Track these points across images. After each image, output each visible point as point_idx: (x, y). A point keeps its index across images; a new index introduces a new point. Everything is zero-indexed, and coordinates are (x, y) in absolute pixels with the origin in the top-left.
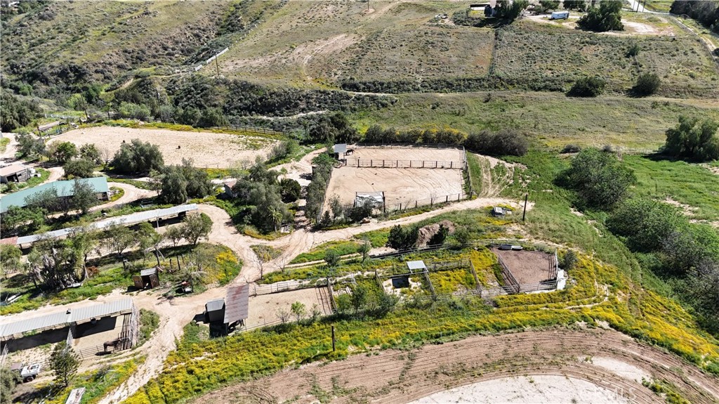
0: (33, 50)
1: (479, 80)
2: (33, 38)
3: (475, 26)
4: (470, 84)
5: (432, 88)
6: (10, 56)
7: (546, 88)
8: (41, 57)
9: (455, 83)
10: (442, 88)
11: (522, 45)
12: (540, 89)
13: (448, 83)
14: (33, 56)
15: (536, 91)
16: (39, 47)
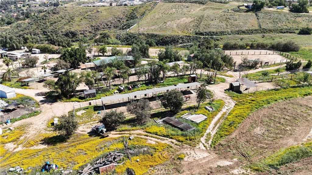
0: (52, 26)
1: (256, 30)
2: (52, 21)
3: (245, 12)
4: (253, 32)
5: (236, 34)
6: (42, 28)
7: (287, 32)
8: (56, 28)
9: (246, 32)
10: (241, 34)
11: (269, 18)
12: (285, 33)
13: (243, 31)
14: (53, 28)
15: (283, 33)
16: (54, 24)
